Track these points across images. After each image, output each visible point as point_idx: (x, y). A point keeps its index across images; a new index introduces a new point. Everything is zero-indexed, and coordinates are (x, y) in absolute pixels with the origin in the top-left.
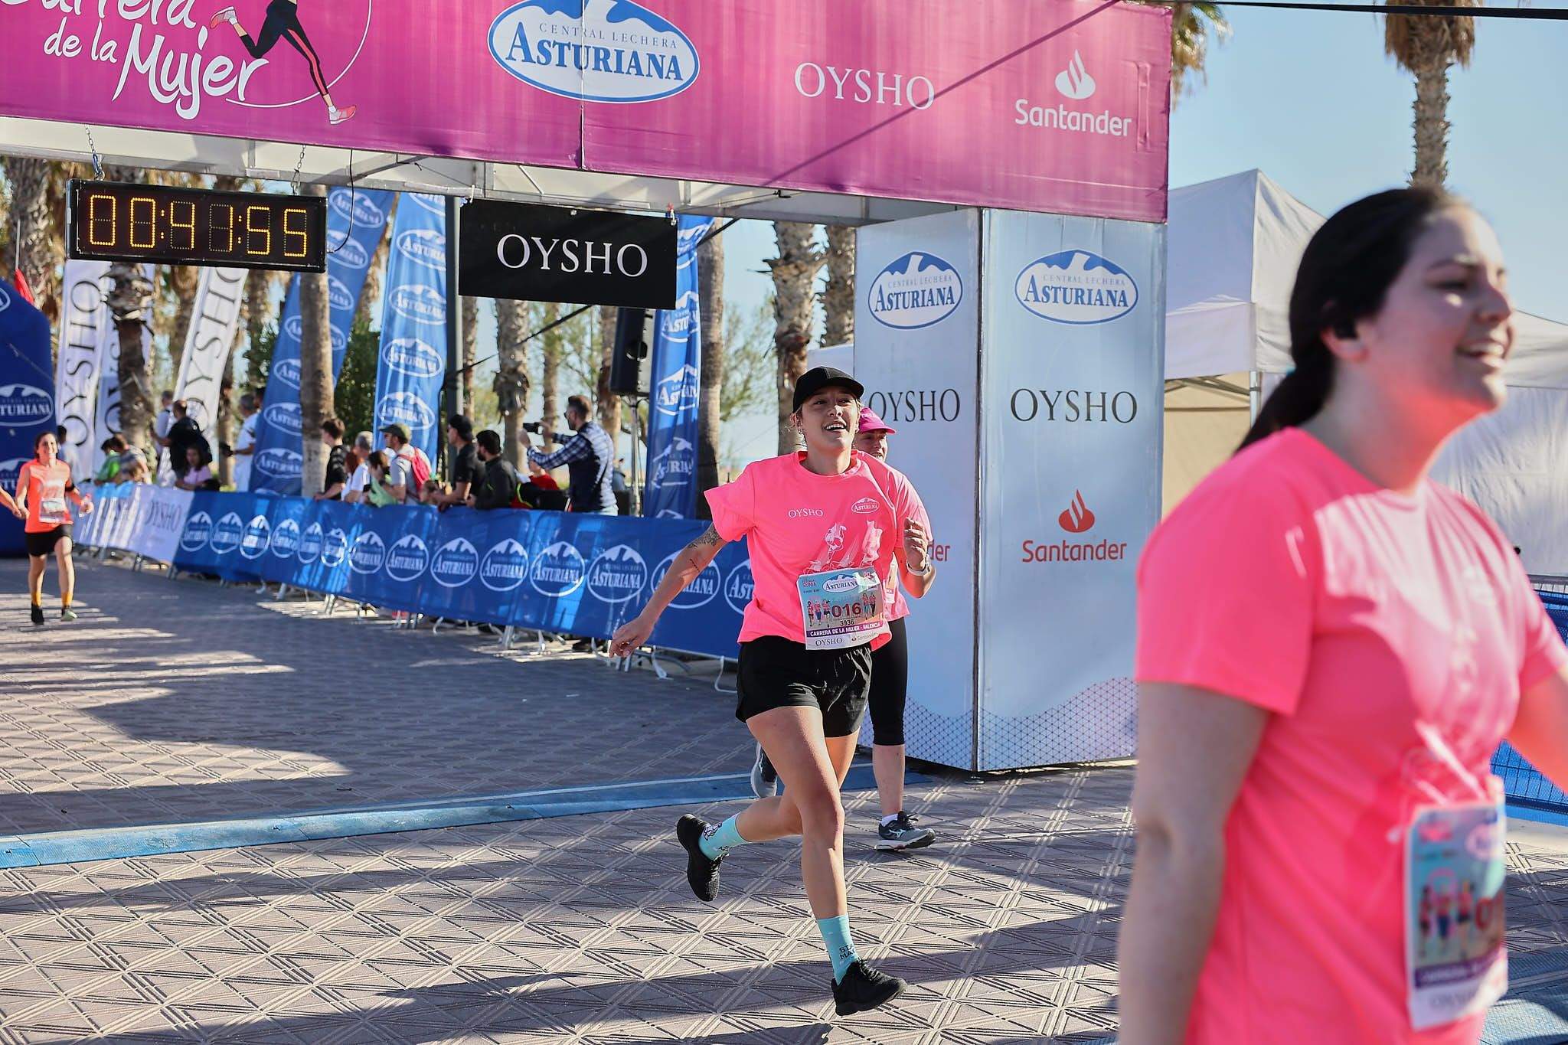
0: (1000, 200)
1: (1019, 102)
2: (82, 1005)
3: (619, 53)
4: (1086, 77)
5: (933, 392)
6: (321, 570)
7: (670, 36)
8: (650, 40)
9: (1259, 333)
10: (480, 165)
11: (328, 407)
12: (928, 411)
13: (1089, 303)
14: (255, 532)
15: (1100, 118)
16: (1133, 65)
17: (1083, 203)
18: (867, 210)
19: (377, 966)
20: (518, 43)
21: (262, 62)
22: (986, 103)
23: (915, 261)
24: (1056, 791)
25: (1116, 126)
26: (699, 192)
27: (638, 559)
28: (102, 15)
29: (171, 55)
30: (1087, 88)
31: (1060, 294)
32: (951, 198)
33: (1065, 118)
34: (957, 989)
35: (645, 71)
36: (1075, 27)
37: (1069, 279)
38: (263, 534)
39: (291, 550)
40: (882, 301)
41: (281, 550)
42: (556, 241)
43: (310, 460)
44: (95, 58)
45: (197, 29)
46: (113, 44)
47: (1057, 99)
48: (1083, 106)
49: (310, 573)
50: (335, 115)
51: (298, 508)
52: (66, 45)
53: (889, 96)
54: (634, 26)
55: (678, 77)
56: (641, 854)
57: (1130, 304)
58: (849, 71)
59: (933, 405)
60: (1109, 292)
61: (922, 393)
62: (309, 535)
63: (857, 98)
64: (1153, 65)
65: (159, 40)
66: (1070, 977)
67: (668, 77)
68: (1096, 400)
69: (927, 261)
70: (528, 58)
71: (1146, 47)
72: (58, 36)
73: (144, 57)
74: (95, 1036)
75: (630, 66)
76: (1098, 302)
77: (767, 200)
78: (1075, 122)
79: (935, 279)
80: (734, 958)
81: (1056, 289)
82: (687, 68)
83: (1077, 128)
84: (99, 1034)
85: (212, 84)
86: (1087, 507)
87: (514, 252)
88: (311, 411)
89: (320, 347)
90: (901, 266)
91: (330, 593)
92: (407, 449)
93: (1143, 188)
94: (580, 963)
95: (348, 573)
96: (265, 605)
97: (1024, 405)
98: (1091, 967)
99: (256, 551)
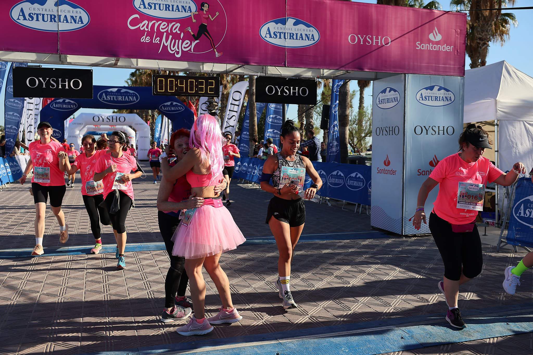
0: (411, 71)
1: (417, 43)
2: (129, 289)
3: (297, 34)
4: (439, 35)
5: (392, 127)
6: (252, 176)
7: (311, 29)
8: (306, 30)
9: (498, 108)
10: (264, 67)
11: (256, 134)
12: (391, 132)
13: (440, 100)
14: (238, 166)
15: (443, 46)
16: (454, 30)
17: (437, 71)
18: (376, 76)
19: (209, 283)
20: (268, 33)
21: (198, 41)
22: (407, 43)
23: (388, 89)
24: (425, 241)
25: (448, 48)
26: (326, 72)
27: (325, 174)
28: (156, 31)
29: (174, 41)
30: (439, 37)
31: (430, 98)
32: (396, 71)
33: (432, 47)
34: (364, 299)
35: (304, 39)
36: (435, 20)
37: (433, 94)
38: (240, 166)
39: (245, 171)
40: (379, 101)
41: (244, 171)
42: (282, 87)
43: (251, 147)
44: (154, 42)
45: (180, 33)
46: (158, 38)
47: (429, 41)
48: (438, 43)
49: (249, 177)
50: (217, 55)
51: (247, 160)
52: (146, 39)
53: (377, 43)
54: (301, 26)
55: (314, 40)
56: (297, 255)
57: (453, 100)
58: (365, 36)
59: (392, 131)
60: (446, 97)
61: (389, 127)
62: (250, 167)
63: (367, 44)
64: (461, 30)
65: (171, 37)
66: (400, 298)
67: (311, 40)
68: (441, 128)
69: (391, 89)
70: (271, 37)
71: (458, 25)
72: (144, 37)
73: (166, 42)
74: (127, 298)
75: (300, 38)
76: (442, 100)
77: (344, 74)
78: (436, 48)
79: (393, 95)
80: (305, 286)
81: (429, 97)
82: (317, 37)
83: (436, 49)
84: (128, 298)
85: (185, 48)
86: (438, 160)
87: (270, 90)
88: (252, 134)
89: (254, 118)
90: (384, 91)
91: (253, 182)
92: (272, 145)
93: (457, 67)
94: (262, 285)
95: (258, 177)
96: (238, 185)
97: (418, 130)
98: (407, 296)
99: (238, 171)
